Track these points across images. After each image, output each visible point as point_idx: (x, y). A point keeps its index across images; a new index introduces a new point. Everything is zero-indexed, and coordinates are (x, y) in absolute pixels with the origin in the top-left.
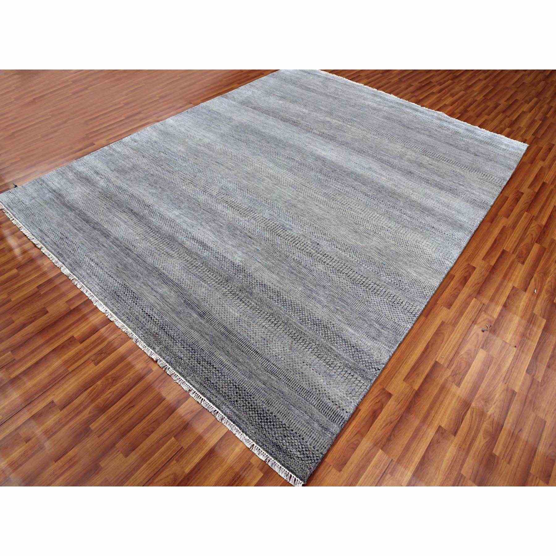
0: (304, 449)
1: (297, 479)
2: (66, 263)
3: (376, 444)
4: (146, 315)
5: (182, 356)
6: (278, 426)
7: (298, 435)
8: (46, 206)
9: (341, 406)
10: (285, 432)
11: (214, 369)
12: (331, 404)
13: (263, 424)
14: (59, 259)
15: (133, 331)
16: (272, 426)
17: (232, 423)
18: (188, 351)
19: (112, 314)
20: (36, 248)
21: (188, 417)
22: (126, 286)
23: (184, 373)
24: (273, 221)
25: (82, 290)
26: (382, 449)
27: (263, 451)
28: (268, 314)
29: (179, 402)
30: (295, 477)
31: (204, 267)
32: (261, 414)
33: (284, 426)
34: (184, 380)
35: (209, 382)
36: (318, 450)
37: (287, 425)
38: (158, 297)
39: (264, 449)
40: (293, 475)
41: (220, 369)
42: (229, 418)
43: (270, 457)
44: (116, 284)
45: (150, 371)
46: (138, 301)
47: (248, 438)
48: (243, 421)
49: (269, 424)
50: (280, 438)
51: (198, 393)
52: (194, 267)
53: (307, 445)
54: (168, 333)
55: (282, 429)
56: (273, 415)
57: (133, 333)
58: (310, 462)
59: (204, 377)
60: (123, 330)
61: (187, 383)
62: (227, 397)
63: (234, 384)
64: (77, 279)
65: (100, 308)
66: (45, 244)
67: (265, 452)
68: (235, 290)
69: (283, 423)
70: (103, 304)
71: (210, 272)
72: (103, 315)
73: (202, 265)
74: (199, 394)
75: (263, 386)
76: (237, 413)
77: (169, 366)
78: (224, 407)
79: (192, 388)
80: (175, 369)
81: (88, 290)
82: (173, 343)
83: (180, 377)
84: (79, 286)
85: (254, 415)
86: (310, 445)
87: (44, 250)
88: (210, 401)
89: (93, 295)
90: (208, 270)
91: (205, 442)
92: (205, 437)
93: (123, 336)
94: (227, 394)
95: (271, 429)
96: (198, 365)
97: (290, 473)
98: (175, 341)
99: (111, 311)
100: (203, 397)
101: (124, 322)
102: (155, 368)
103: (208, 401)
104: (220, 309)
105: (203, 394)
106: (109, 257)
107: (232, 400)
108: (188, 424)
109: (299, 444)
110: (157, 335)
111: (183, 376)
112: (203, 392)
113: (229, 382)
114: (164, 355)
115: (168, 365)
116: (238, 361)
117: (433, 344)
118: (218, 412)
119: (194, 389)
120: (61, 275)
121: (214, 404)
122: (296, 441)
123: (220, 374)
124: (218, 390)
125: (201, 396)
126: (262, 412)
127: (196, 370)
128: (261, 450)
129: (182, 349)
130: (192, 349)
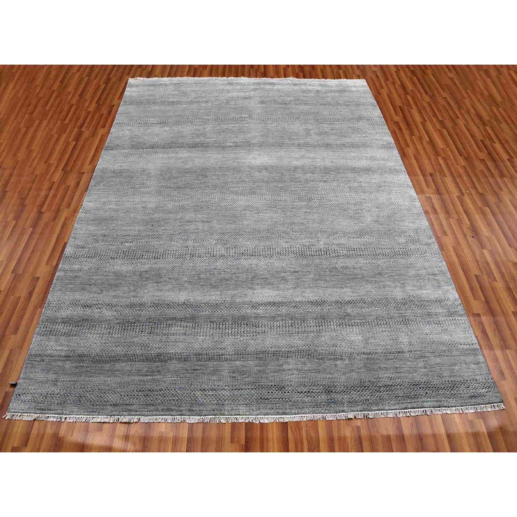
0: (483, 385)
1: (498, 404)
2: (184, 412)
3: (502, 349)
4: (305, 394)
5: (365, 397)
6: (459, 385)
7: (472, 380)
8: (82, 378)
9: (470, 343)
10: (466, 385)
11: (392, 387)
12: (465, 347)
13: (452, 392)
14: (172, 415)
15: (313, 413)
16: (457, 388)
17: (439, 409)
18: (364, 391)
19: (281, 416)
20: (132, 425)
21: (415, 432)
22: (262, 386)
23: (381, 407)
24: (294, 247)
25: (230, 422)
26: (507, 349)
27: (469, 407)
28: (375, 321)
29: (399, 428)
30: (496, 404)
31: (296, 322)
32: (444, 387)
33: (461, 382)
34: (386, 412)
35: (400, 397)
36: (488, 379)
37: (462, 380)
38: (296, 373)
39: (469, 405)
40: (494, 404)
41: (394, 384)
42: (434, 407)
43: (476, 406)
44: (252, 391)
45: (358, 428)
46: (286, 389)
47: (455, 408)
48: (444, 401)
49: (454, 389)
50: (468, 391)
51: (402, 411)
52: (290, 328)
53: (482, 381)
54: (336, 392)
55: (463, 385)
56: (450, 381)
57: (315, 415)
58: (493, 389)
59: (393, 397)
60: (305, 420)
61: (389, 411)
62: (420, 396)
63: (413, 384)
64: (213, 417)
65: (266, 421)
66: (138, 413)
67: (471, 407)
68: (337, 321)
69: (459, 381)
70: (263, 416)
71: (305, 322)
72: (275, 424)
73: (293, 322)
74: (404, 411)
75: (426, 370)
76: (435, 399)
77: (367, 412)
78: (425, 403)
79: (395, 411)
80: (372, 411)
81: (237, 417)
82: (349, 394)
83: (381, 412)
84: (223, 421)
85: (443, 392)
86: (482, 379)
87: (144, 419)
88: (414, 408)
89: (247, 417)
90: (302, 322)
91: (440, 435)
92: (437, 432)
93: (310, 424)
94: (418, 394)
95: (459, 390)
96: (381, 393)
97: (492, 405)
98: (348, 393)
99: (277, 415)
100: (407, 411)
101: (299, 413)
102: (359, 423)
103: (413, 410)
104: (345, 343)
105: (406, 408)
106: (214, 375)
107: (424, 395)
108: (419, 435)
109: (478, 384)
110: (333, 400)
111: (382, 410)
112: (404, 407)
113: (408, 386)
114: (355, 409)
115: (365, 412)
116: (397, 368)
117: (463, 265)
118: (425, 410)
119: (397, 411)
120: (192, 427)
121: (418, 408)
122: (475, 384)
123: (399, 386)
124: (410, 397)
125: (406, 411)
126: (444, 386)
127: (384, 398)
128: (467, 407)
129: (359, 393)
130: (365, 387)
